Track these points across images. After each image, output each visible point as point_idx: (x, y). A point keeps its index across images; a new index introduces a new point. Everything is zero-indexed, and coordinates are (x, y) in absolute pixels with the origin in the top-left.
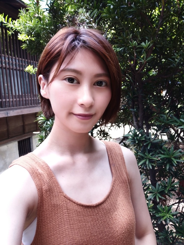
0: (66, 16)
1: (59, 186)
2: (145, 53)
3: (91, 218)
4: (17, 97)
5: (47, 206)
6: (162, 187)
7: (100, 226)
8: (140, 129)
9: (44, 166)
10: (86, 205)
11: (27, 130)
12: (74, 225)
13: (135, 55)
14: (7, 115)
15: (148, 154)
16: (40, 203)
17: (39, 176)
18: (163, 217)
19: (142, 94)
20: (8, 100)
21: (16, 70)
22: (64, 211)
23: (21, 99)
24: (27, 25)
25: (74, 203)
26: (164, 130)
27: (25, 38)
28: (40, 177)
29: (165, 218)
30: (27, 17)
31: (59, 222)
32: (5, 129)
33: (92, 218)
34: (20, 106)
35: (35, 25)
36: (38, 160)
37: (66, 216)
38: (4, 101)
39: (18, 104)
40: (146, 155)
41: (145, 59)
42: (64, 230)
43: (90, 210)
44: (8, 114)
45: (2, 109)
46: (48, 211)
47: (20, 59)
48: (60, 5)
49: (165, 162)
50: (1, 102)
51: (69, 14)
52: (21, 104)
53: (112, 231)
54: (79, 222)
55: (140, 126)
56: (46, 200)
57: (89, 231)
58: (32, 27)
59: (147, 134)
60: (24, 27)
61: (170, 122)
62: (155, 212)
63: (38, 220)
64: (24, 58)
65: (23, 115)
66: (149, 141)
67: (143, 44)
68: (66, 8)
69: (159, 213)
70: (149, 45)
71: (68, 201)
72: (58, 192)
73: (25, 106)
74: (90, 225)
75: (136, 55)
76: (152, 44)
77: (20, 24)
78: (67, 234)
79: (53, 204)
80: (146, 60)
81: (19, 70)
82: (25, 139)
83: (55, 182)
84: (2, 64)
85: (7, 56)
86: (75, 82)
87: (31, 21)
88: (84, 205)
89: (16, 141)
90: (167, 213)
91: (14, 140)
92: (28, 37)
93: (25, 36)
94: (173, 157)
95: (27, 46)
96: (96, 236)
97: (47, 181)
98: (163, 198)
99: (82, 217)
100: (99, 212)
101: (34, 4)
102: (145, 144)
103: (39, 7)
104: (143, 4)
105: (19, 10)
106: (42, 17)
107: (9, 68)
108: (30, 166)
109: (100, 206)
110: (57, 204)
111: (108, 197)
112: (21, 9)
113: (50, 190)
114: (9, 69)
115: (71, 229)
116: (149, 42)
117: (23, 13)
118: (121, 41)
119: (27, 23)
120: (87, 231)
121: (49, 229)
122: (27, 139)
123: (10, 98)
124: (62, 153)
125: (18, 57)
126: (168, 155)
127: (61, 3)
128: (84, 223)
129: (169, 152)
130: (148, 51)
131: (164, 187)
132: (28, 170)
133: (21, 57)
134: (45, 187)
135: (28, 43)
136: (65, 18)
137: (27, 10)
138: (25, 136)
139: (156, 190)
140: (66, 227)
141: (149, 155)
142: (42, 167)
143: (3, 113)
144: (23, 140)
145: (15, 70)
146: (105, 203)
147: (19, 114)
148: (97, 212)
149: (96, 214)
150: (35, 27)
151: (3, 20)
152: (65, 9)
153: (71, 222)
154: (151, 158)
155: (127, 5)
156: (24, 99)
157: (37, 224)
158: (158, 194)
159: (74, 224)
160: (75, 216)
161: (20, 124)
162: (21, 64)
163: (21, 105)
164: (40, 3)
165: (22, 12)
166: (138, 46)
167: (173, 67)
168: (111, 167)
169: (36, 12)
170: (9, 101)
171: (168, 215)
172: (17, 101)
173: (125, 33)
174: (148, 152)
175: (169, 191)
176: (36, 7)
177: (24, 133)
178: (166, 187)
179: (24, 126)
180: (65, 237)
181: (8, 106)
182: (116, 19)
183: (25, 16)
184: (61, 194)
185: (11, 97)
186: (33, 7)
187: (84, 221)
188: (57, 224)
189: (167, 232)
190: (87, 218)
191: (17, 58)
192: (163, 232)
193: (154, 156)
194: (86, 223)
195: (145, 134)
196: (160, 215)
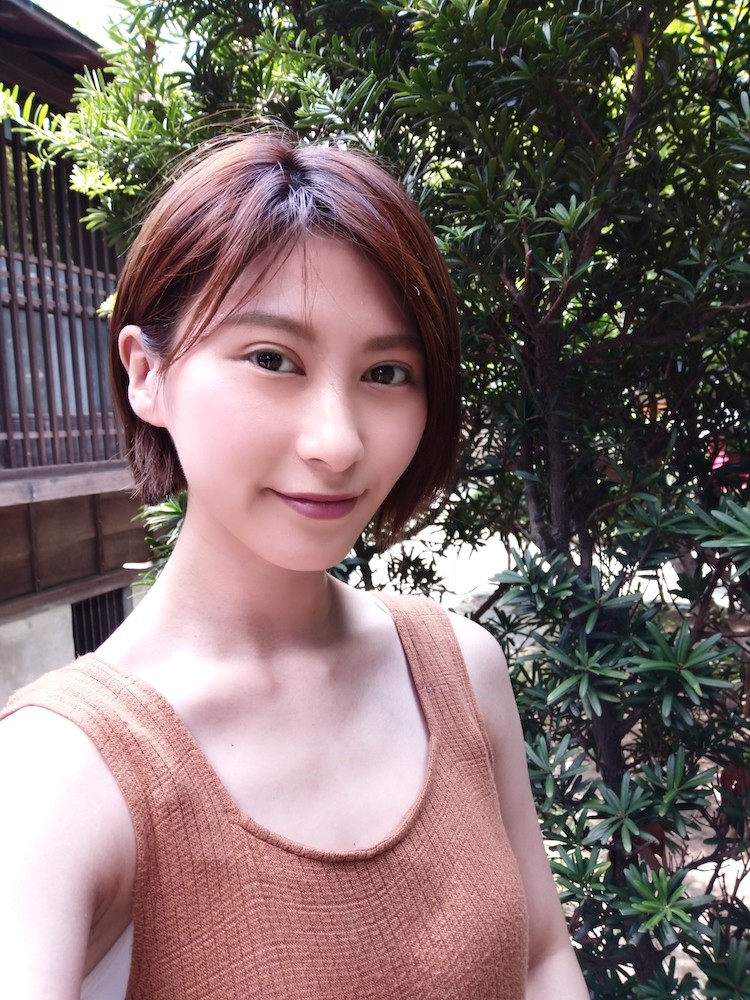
0: (265, 102)
1: (220, 787)
2: (565, 247)
3: (357, 907)
4: (72, 425)
5: (177, 870)
6: (644, 793)
7: (394, 938)
8: (555, 550)
9: (153, 708)
10: (336, 856)
11: (109, 561)
12: (292, 942)
13: (528, 253)
14: (29, 496)
15: (587, 654)
16: (145, 862)
17: (135, 751)
18: (648, 917)
19: (559, 413)
20: (33, 435)
21: (69, 314)
22: (247, 887)
23: (88, 433)
24: (108, 135)
25: (288, 851)
26: (652, 556)
27: (99, 184)
28: (139, 753)
29: (655, 921)
30: (107, 103)
31: (230, 934)
32: (21, 555)
33: (360, 906)
34: (82, 461)
35: (138, 137)
36: (125, 682)
37: (255, 906)
38: (16, 441)
39: (75, 454)
40: (579, 660)
41: (566, 271)
42: (250, 966)
43: (354, 874)
44: (31, 491)
45: (8, 470)
46: (181, 894)
47: (88, 272)
48: (241, 58)
49: (656, 690)
50: (7, 442)
51: (275, 92)
52: (88, 454)
53: (444, 956)
54: (310, 930)
55: (555, 538)
56: (169, 849)
57: (351, 963)
58: (128, 143)
59: (585, 574)
60: (95, 143)
61: (674, 524)
62: (615, 895)
63: (135, 936)
64: (101, 268)
65: (94, 497)
66: (589, 602)
67: (559, 210)
68: (261, 68)
69: (631, 899)
70: (585, 214)
71: (262, 845)
72: (219, 809)
73: (104, 462)
74: (356, 938)
75: (530, 255)
76: (595, 212)
77: (78, 130)
78: (266, 982)
79: (201, 862)
80: (571, 273)
81: (82, 316)
82: (102, 596)
83: (201, 771)
84: (12, 290)
85: (33, 259)
86: (286, 365)
87: (125, 121)
88: (330, 857)
89: (65, 603)
90: (665, 902)
91: (55, 600)
92: (113, 180)
93: (101, 178)
94: (688, 669)
95: (106, 220)
96: (380, 981)
97: (170, 765)
98: (650, 838)
99: (321, 907)
100: (386, 880)
101: (136, 55)
102: (572, 615)
103: (155, 66)
104: (557, 54)
105: (76, 76)
106: (166, 103)
107: (42, 307)
108: (89, 709)
109: (392, 854)
110: (217, 862)
111: (420, 815)
112: (83, 74)
113: (183, 805)
114: (41, 310)
115: (279, 959)
116: (583, 205)
117: (91, 88)
118: (470, 198)
119: (106, 127)
120: (346, 964)
121: (188, 969)
122: (110, 593)
123: (42, 428)
124: (224, 649)
125: (77, 263)
126: (669, 661)
127: (244, 51)
128: (331, 930)
129: (673, 649)
130: (578, 237)
131: (651, 793)
132: (82, 728)
133: (89, 266)
134: (161, 794)
135: (110, 205)
136: (259, 107)
137: (109, 78)
138: (100, 582)
139: (619, 805)
140: (259, 953)
141: (592, 659)
142: (143, 713)
143: (13, 490)
144: (94, 599)
145: (64, 314)
146: (407, 840)
147: (77, 494)
148: (379, 880)
149: (378, 891)
150: (137, 144)
151: (15, 112)
152: (261, 72)
153: (279, 932)
154: (598, 673)
155: (495, 57)
156: (100, 432)
157: (134, 952)
158: (629, 823)
159: (290, 939)
160: (292, 907)
161: (81, 532)
162: (89, 290)
163: (85, 456)
164: (158, 51)
165: (87, 84)
166: (541, 219)
167: (685, 302)
168: (422, 695)
169: (142, 83)
170: (38, 440)
171: (668, 910)
172: (70, 441)
173: (485, 170)
174: (585, 647)
175: (674, 807)
176: (143, 66)
177: (99, 573)
178: (660, 792)
179: (97, 543)
180: (255, 994)
181: (33, 458)
182: (452, 115)
183: (98, 101)
184: (232, 818)
185: (48, 424)
186: (132, 66)
187: (333, 924)
188: (219, 943)
189: (669, 981)
190: (344, 909)
191: (75, 269)
192: (650, 981)
193: (611, 663)
194: (341, 929)
195: (574, 574)
196: (637, 907)
